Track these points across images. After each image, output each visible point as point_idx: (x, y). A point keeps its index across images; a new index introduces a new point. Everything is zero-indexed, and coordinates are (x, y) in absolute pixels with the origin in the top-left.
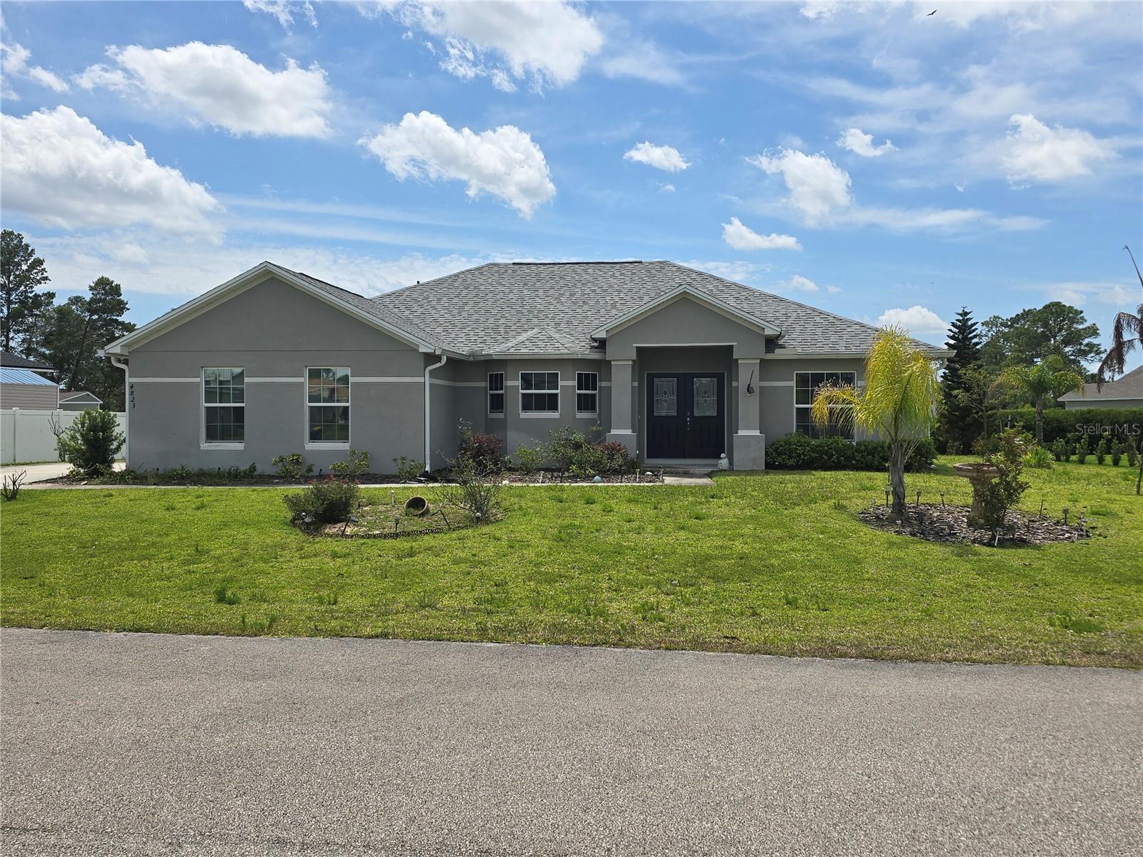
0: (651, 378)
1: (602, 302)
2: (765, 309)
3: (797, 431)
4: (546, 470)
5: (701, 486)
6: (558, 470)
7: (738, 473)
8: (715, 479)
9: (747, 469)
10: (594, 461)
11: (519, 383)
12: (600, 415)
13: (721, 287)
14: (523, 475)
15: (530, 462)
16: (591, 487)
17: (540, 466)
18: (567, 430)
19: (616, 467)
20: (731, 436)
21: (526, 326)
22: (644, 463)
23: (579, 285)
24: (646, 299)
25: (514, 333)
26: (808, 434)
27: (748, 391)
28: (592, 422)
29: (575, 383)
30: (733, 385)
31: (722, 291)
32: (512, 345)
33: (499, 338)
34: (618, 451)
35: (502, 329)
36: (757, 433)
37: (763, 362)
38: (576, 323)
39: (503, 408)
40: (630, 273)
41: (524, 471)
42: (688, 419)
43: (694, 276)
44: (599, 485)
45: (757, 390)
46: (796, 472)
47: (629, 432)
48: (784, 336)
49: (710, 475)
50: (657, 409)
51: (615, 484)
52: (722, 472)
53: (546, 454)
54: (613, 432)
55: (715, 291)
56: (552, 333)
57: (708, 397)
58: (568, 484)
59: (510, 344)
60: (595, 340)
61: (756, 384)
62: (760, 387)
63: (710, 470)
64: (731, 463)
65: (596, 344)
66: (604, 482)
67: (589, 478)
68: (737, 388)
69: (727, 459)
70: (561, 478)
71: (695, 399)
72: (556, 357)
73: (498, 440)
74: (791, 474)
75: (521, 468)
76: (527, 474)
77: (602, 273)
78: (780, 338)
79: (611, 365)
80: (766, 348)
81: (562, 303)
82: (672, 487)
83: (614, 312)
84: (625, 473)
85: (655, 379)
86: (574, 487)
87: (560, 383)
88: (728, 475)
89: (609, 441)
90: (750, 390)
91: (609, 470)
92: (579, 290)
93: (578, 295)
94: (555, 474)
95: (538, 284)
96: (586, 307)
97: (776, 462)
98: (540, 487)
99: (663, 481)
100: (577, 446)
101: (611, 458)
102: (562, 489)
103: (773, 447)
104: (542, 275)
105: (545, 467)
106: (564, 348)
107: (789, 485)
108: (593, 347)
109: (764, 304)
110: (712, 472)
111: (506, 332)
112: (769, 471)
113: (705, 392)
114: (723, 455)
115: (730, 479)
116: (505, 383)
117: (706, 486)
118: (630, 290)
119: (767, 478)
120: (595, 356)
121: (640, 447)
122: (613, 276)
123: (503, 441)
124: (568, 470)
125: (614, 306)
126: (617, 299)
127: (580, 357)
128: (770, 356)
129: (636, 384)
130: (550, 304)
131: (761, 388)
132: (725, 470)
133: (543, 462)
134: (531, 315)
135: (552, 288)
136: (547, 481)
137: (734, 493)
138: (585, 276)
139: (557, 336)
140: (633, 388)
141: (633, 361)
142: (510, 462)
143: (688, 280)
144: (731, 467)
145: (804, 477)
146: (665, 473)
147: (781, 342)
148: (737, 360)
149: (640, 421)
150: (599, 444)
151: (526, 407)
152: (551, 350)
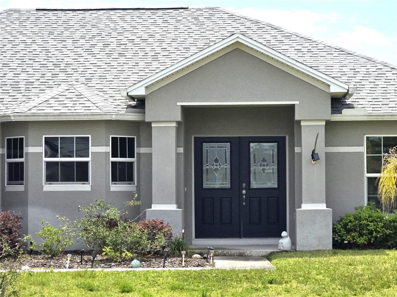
0: (199, 142)
1: (141, 54)
2: (330, 63)
3: (368, 204)
4: (75, 252)
5: (257, 270)
6: (89, 253)
7: (302, 254)
8: (274, 261)
9: (312, 249)
10: (132, 242)
11: (42, 149)
12: (138, 187)
13: (279, 37)
14: (47, 259)
15: (55, 245)
16: (127, 272)
17: (67, 248)
18: (99, 205)
19: (158, 248)
20: (293, 211)
21: (51, 82)
22: (191, 244)
23: (114, 34)
24: (193, 49)
25: (37, 90)
26: (381, 208)
27: (313, 158)
28: (129, 195)
29: (109, 149)
30: (296, 151)
31: (281, 42)
32: (35, 105)
33: (19, 96)
34: (160, 230)
35: (22, 86)
36: (323, 207)
37: (329, 124)
38: (109, 77)
39: (22, 179)
40: (174, 20)
41: (48, 254)
42: (244, 192)
43: (248, 24)
44: (137, 270)
45: (322, 157)
46: (367, 251)
47: (173, 207)
48: (352, 95)
49: (269, 257)
50: (207, 180)
51: (156, 269)
52: (283, 253)
53: (74, 234)
54: (155, 207)
55: (273, 42)
56: (82, 89)
57: (267, 166)
58: (100, 269)
59: (33, 104)
60: (132, 98)
61: (322, 150)
62: (326, 153)
63: (269, 251)
64: (294, 242)
65: (133, 103)
66: (143, 267)
67: (126, 262)
68: (300, 154)
69: (288, 238)
70: (93, 262)
71: (252, 169)
72: (86, 118)
73: (17, 217)
74: (361, 255)
75: (45, 251)
76: (52, 258)
77: (141, 21)
78: (347, 97)
79: (151, 127)
80: (332, 108)
81: (94, 55)
82: (223, 271)
83: (155, 64)
84: (169, 256)
85: (204, 144)
86: (107, 273)
87: (92, 149)
88: (291, 257)
89: (149, 218)
90: (314, 156)
91: (149, 253)
92: (114, 40)
93: (113, 46)
94: (86, 258)
95: (66, 33)
96: (122, 60)
97: (344, 240)
98: (66, 273)
99: (213, 265)
100: (112, 224)
101: (152, 238)
102: (93, 276)
103: (341, 223)
104: (71, 23)
105: (73, 249)
106: (95, 108)
107: (359, 268)
108: (130, 106)
109: (328, 57)
110: (272, 253)
111: (27, 90)
112: (337, 251)
113: (264, 160)
114: (284, 234)
115: (292, 261)
116: (25, 150)
117: (264, 270)
118: (174, 40)
119: (334, 259)
120: (132, 117)
121: (186, 226)
122: (154, 23)
123: (23, 218)
124: (100, 252)
125: (155, 57)
126: (158, 50)
127: (114, 118)
128: (337, 118)
129: (181, 150)
130: (80, 56)
131: (328, 155)
132: (286, 251)
133: (70, 244)
134: (57, 69)
135: (82, 37)
136: (76, 266)
137: (296, 278)
138: (122, 24)
139: (86, 93)
140: (178, 154)
141: (178, 123)
142: (31, 243)
143: (242, 28)
144: (293, 247)
145: (376, 258)
146: (216, 255)
147: (348, 101)
148: (299, 122)
149: (187, 195)
150: (137, 221)
151: (51, 178)
152: (80, 110)
